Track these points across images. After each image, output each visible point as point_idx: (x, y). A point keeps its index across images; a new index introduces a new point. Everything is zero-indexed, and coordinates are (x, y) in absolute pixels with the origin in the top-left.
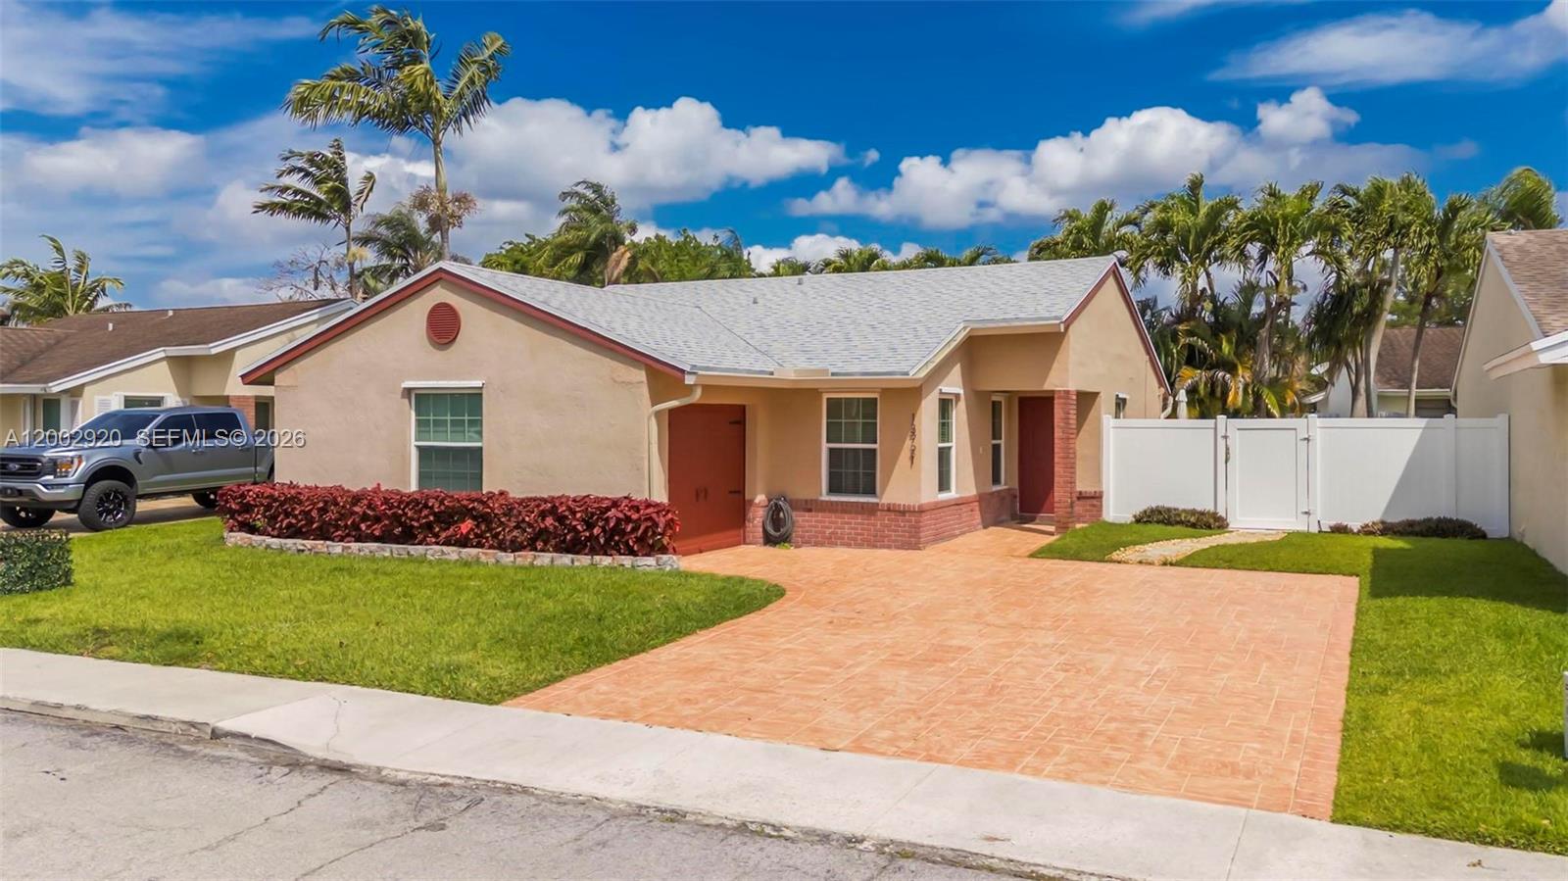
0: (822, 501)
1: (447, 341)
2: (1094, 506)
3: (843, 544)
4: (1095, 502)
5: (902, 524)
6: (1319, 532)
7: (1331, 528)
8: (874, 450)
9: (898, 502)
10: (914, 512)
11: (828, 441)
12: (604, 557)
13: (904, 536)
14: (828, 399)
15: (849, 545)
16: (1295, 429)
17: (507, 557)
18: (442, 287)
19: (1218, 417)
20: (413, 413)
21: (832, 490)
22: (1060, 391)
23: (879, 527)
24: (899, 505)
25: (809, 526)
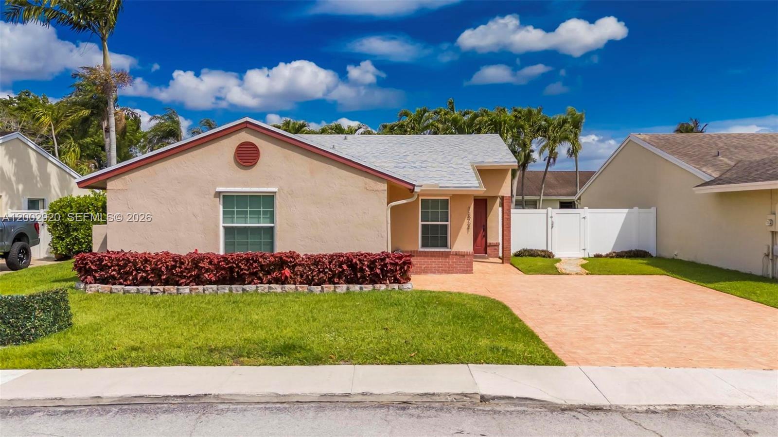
0: (420, 251)
1: (251, 164)
2: (496, 249)
3: (431, 273)
4: (496, 248)
5: (463, 261)
6: (589, 257)
7: (594, 255)
8: (446, 225)
9: (461, 251)
10: (470, 255)
11: (422, 221)
13: (464, 267)
14: (422, 200)
15: (435, 273)
16: (580, 214)
18: (246, 132)
20: (221, 207)
21: (423, 246)
22: (506, 196)
23: (451, 263)
24: (462, 252)
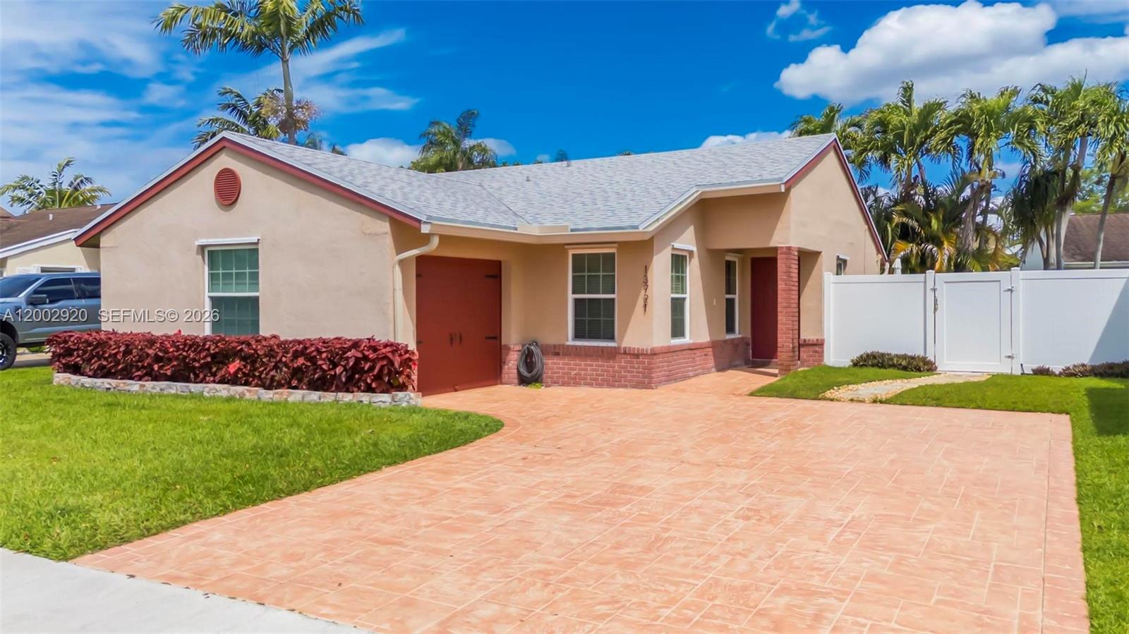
0: (568, 346)
1: (231, 202)
2: (816, 352)
3: (586, 384)
4: (817, 349)
5: (636, 366)
6: (1023, 374)
7: (1033, 370)
8: (613, 300)
9: (633, 346)
10: (647, 354)
11: (574, 293)
12: (346, 394)
13: (639, 377)
14: (573, 255)
15: (590, 385)
16: (999, 281)
17: (267, 394)
18: (226, 155)
19: (927, 272)
20: (206, 268)
21: (578, 335)
22: (782, 247)
23: (617, 368)
24: (634, 349)
25: (557, 368)
